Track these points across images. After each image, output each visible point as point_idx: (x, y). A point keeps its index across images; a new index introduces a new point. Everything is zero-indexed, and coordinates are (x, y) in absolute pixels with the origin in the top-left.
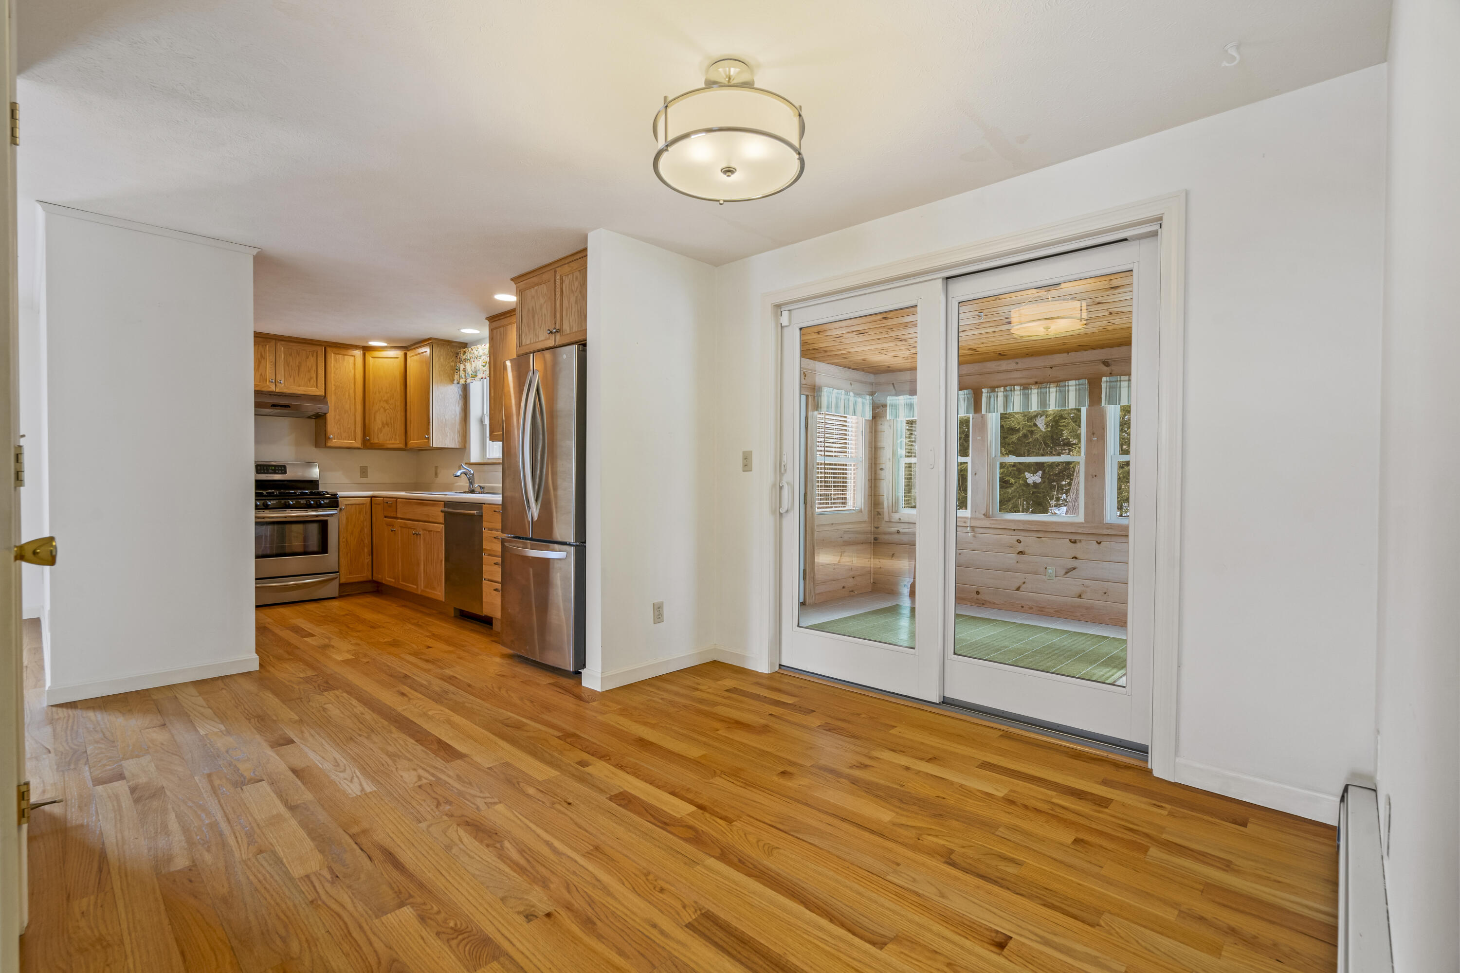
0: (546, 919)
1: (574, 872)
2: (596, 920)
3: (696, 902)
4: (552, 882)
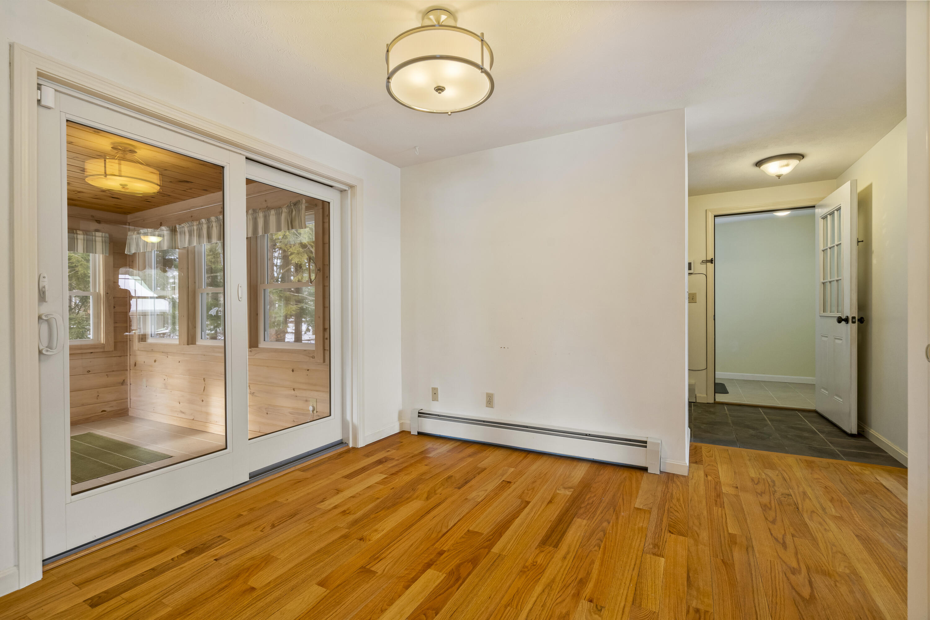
0: (595, 601)
1: (542, 606)
2: (578, 579)
3: (536, 548)
4: (561, 613)
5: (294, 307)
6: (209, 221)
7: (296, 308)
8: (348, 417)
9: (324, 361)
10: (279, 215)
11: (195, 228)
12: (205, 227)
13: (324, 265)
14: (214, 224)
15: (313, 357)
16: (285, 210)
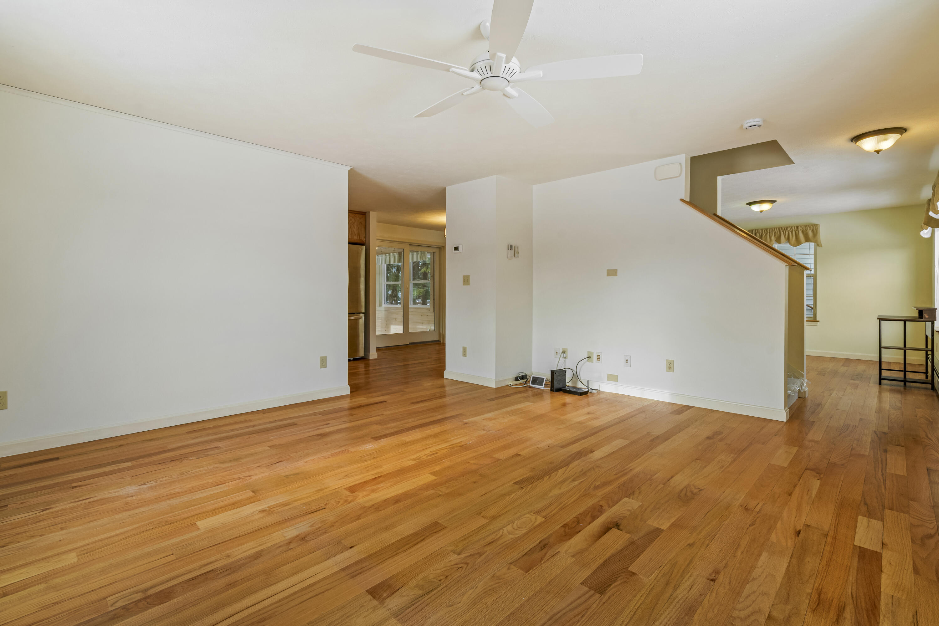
5: (422, 290)
6: (390, 255)
7: (423, 291)
8: (441, 332)
9: (433, 311)
10: (417, 254)
11: (384, 257)
12: (388, 257)
13: (433, 274)
14: (392, 256)
15: (429, 310)
16: (419, 253)
